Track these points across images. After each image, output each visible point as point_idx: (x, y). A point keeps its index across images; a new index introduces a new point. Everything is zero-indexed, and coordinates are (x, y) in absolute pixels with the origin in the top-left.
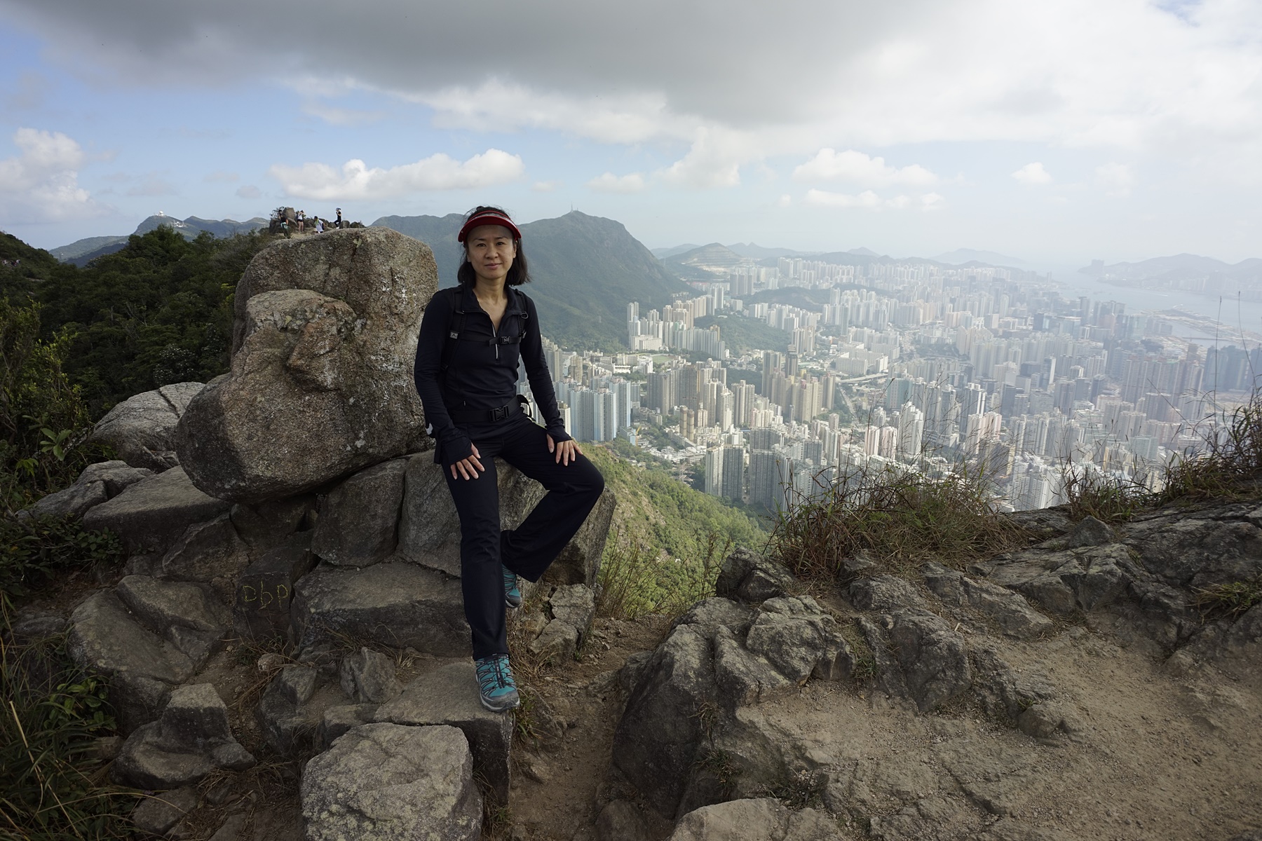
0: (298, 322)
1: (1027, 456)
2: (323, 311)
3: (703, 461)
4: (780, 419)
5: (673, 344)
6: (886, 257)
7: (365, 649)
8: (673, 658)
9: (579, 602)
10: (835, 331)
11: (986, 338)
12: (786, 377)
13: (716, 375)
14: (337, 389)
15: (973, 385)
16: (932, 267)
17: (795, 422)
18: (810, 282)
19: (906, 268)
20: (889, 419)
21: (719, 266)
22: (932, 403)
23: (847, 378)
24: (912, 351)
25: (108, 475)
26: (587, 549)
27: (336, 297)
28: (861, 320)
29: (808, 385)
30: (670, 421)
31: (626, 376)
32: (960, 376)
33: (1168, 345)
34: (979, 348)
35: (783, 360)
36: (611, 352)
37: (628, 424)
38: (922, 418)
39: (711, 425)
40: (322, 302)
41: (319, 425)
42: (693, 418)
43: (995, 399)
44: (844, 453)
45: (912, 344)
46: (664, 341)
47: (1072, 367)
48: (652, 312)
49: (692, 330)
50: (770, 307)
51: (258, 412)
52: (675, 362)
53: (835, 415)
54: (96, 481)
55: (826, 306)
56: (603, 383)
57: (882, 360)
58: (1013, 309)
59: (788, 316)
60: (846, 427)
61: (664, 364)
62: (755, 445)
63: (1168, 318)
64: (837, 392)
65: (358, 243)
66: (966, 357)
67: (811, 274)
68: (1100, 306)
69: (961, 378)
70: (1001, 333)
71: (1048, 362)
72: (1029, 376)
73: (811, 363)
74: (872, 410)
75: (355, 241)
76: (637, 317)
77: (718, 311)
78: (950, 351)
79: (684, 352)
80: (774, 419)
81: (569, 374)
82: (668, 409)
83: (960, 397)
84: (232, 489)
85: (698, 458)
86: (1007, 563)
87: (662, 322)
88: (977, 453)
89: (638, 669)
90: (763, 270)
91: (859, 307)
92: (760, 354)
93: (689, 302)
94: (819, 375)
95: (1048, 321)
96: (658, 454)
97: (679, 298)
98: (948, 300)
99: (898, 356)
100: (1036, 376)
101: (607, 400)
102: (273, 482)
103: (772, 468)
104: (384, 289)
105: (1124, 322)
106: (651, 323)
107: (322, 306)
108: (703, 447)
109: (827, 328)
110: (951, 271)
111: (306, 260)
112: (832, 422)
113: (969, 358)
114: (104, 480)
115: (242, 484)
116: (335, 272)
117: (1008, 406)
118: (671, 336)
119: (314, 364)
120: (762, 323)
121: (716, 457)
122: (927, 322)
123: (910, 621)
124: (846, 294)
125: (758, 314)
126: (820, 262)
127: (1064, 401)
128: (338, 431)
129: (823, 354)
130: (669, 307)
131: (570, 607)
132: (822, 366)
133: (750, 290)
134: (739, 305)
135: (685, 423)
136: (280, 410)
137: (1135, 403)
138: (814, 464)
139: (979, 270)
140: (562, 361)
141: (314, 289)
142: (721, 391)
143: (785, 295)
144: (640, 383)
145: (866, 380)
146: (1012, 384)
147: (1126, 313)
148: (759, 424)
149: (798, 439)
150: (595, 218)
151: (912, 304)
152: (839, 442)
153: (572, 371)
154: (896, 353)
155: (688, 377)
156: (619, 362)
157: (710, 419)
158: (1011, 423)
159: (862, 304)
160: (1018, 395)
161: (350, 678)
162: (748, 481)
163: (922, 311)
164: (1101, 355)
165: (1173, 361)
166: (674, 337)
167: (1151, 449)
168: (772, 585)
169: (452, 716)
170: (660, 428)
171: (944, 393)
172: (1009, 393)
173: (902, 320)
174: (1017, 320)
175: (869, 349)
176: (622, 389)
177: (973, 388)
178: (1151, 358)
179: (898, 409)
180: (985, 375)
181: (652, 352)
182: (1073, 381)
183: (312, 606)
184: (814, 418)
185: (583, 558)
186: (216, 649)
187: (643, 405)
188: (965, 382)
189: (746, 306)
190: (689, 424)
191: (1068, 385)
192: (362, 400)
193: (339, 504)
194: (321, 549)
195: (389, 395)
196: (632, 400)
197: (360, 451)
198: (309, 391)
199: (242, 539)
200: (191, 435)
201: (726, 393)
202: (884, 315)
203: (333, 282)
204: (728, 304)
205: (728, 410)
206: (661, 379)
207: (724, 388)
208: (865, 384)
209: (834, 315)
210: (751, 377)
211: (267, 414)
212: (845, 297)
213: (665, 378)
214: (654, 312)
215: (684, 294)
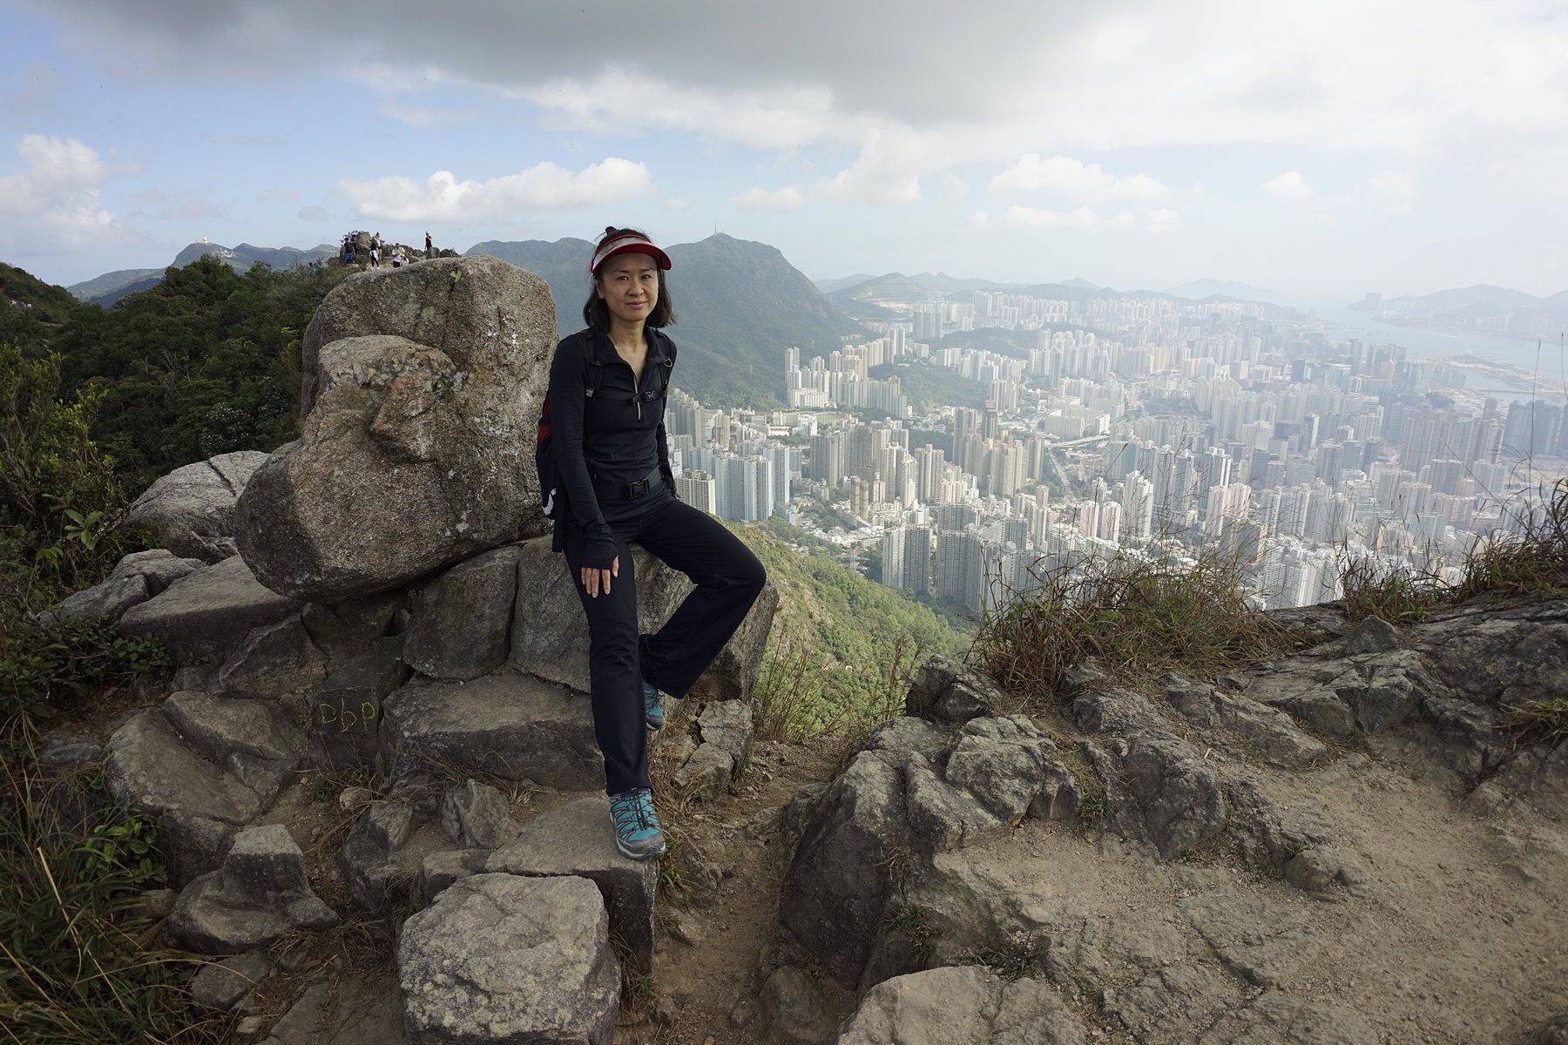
0: (384, 376)
1: (1282, 538)
2: (415, 362)
3: (879, 545)
4: (975, 492)
5: (843, 399)
6: (1108, 289)
7: (472, 782)
8: (855, 793)
9: (734, 722)
10: (1047, 384)
11: (1232, 391)
12: (983, 440)
13: (896, 437)
14: (433, 460)
15: (1216, 449)
16: (1165, 303)
17: (993, 496)
18: (1013, 322)
19: (1133, 304)
20: (1110, 492)
21: (900, 301)
22: (1165, 472)
23: (1058, 441)
24: (1139, 407)
25: (149, 568)
26: (743, 656)
27: (430, 344)
28: (1076, 369)
29: (1010, 450)
30: (839, 495)
31: (784, 440)
32: (1200, 439)
33: (1460, 400)
34: (1223, 403)
35: (979, 419)
36: (765, 410)
37: (787, 499)
38: (1151, 492)
39: (889, 500)
40: (413, 350)
41: (411, 505)
42: (867, 492)
43: (1244, 468)
44: (1055, 535)
45: (1140, 398)
46: (831, 396)
47: (1339, 427)
48: (816, 359)
49: (865, 382)
50: (962, 353)
51: (336, 489)
52: (844, 422)
53: (1043, 487)
54: (134, 575)
55: (1032, 351)
56: (755, 448)
57: (1102, 419)
58: (1267, 354)
59: (986, 363)
60: (1057, 502)
61: (831, 424)
62: (944, 525)
63: (1461, 365)
64: (1046, 460)
65: (457, 276)
66: (1207, 415)
67: (1014, 311)
68: (1375, 351)
69: (1201, 441)
70: (1251, 385)
71: (1311, 420)
72: (1286, 438)
73: (1014, 423)
74: (1090, 481)
75: (453, 274)
76: (797, 367)
77: (899, 358)
78: (1186, 407)
79: (856, 409)
80: (967, 493)
81: (713, 437)
82: (836, 480)
83: (1199, 466)
84: (305, 585)
85: (873, 542)
86: (1268, 674)
87: (828, 372)
88: (1220, 533)
89: (809, 805)
90: (954, 307)
91: (1074, 352)
92: (951, 412)
93: (862, 347)
94: (1024, 437)
95: (1310, 370)
96: (824, 536)
97: (849, 342)
98: (1185, 343)
99: (1122, 414)
100: (1295, 438)
101: (761, 470)
102: (355, 575)
103: (966, 553)
104: (490, 334)
105: (1405, 371)
106: (815, 373)
107: (412, 355)
108: (879, 527)
109: (1034, 378)
110: (1189, 308)
111: (392, 297)
112: (1040, 496)
113: (1210, 416)
114: (144, 574)
115: (317, 579)
116: (429, 313)
117: (1258, 478)
118: (839, 390)
119: (405, 428)
120: (953, 373)
121: (895, 540)
122: (1159, 371)
123: (1149, 746)
124: (1058, 336)
125: (947, 362)
126: (1025, 297)
127: (1330, 470)
128: (434, 511)
129: (1028, 411)
130: (837, 353)
131: (723, 728)
132: (1028, 426)
133: (938, 332)
134: (925, 350)
135: (857, 498)
136: (363, 487)
137: (1418, 471)
138: (1017, 548)
139: (1224, 306)
140: (704, 420)
141: (402, 334)
142: (902, 459)
143: (982, 337)
144: (802, 448)
145: (1082, 443)
146: (1265, 449)
147: (1408, 359)
148: (950, 499)
149: (997, 517)
150: (745, 243)
151: (1140, 348)
152: (1047, 520)
153: (717, 434)
154: (1120, 410)
155: (861, 441)
156: (775, 422)
157: (888, 493)
158: (1263, 497)
159: (1078, 349)
160: (1271, 462)
161: (454, 817)
162: (935, 569)
163: (1152, 357)
164: (1376, 412)
165: (1466, 420)
166: (843, 390)
167: (1437, 529)
168: (977, 701)
169: (582, 864)
170: (827, 504)
171: (1180, 460)
172: (1260, 459)
173: (1127, 368)
174: (1271, 368)
175: (1086, 406)
176: (779, 456)
177: (1215, 453)
178: (1438, 416)
179: (1123, 479)
180: (1231, 437)
181: (816, 409)
182: (1340, 445)
183: (405, 729)
184: (1018, 491)
185: (739, 668)
186: (288, 782)
187: (804, 476)
188: (1206, 446)
189: (933, 351)
190: (862, 499)
191: (1335, 449)
192: (464, 473)
193: (437, 603)
194: (415, 659)
195: (497, 466)
196: (792, 469)
197: (462, 537)
198: (398, 463)
199: (317, 646)
200: (253, 519)
201: (908, 460)
202: (1106, 363)
203: (427, 326)
204: (910, 349)
205: (911, 481)
206: (827, 444)
207: (906, 454)
208: (1080, 448)
209: (1043, 363)
210: (941, 441)
211: (346, 491)
212: (1057, 340)
213: (833, 442)
214: (818, 359)
215: (856, 336)
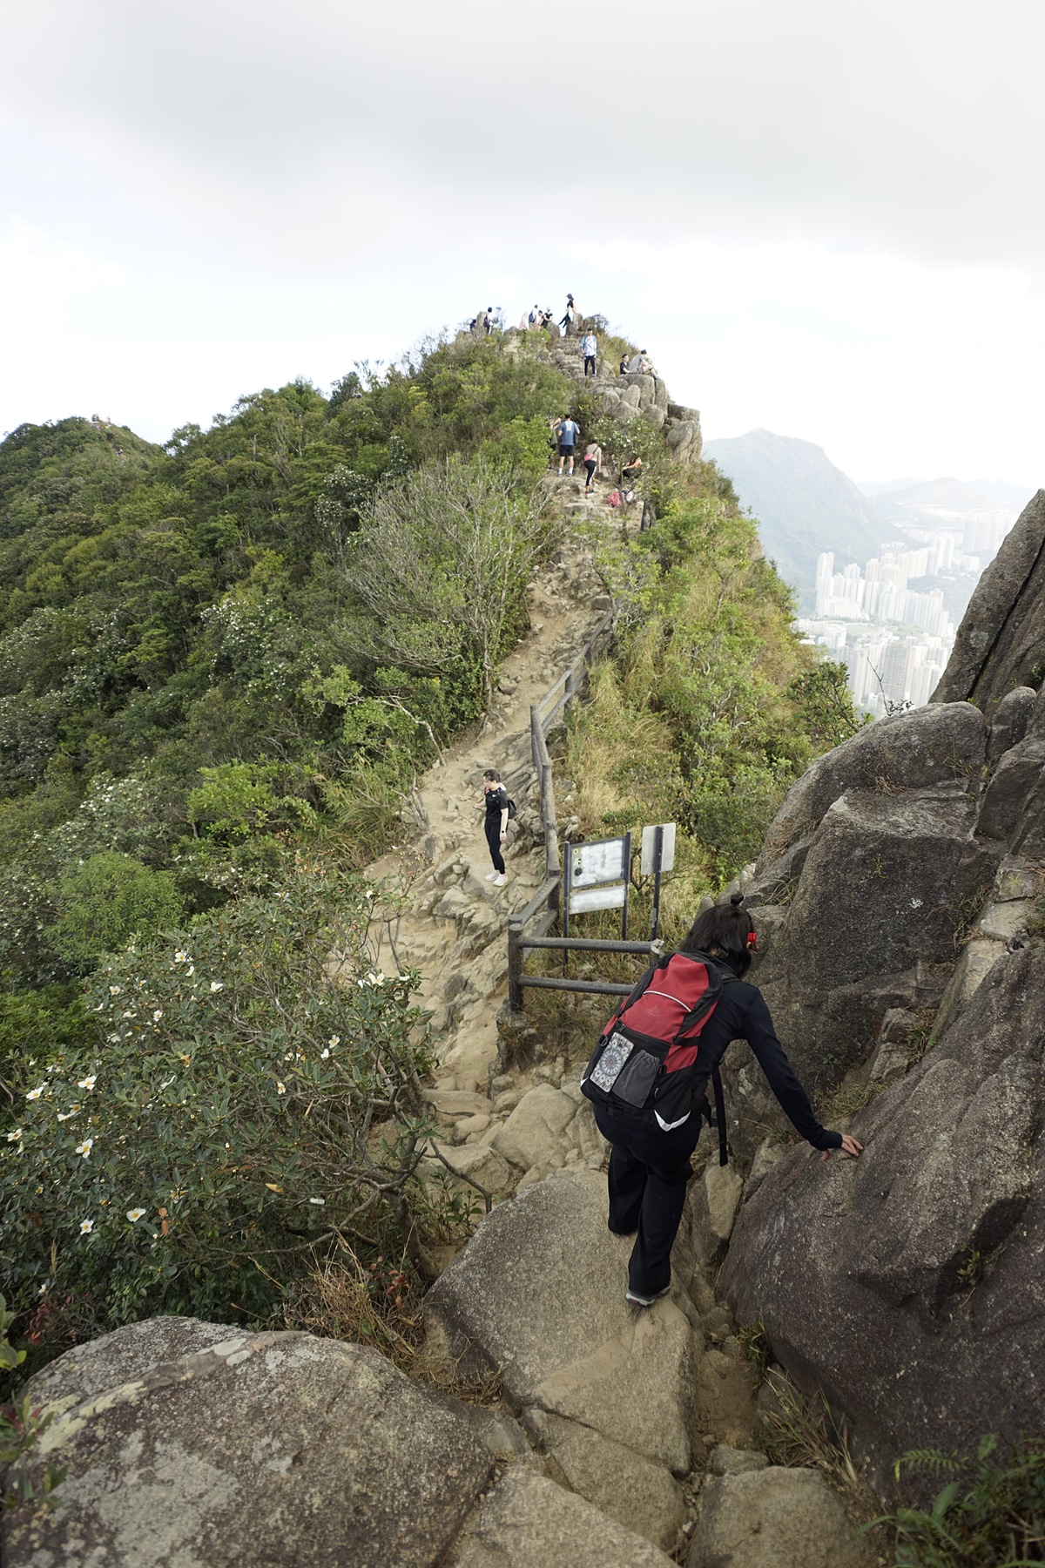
5: (877, 610)
13: (934, 656)
21: (952, 509)
46: (864, 607)
48: (850, 566)
49: (904, 594)
52: (877, 635)
61: (861, 636)
76: (830, 573)
77: (942, 570)
79: (890, 623)
87: (864, 581)
93: (903, 556)
97: (889, 550)
106: (849, 581)
118: (874, 600)
130: (874, 561)
134: (974, 563)
150: (786, 439)
155: (894, 657)
166: (878, 602)
181: (847, 620)
204: (958, 563)
206: (856, 656)
213: (861, 656)
214: (854, 567)
215: (898, 544)
